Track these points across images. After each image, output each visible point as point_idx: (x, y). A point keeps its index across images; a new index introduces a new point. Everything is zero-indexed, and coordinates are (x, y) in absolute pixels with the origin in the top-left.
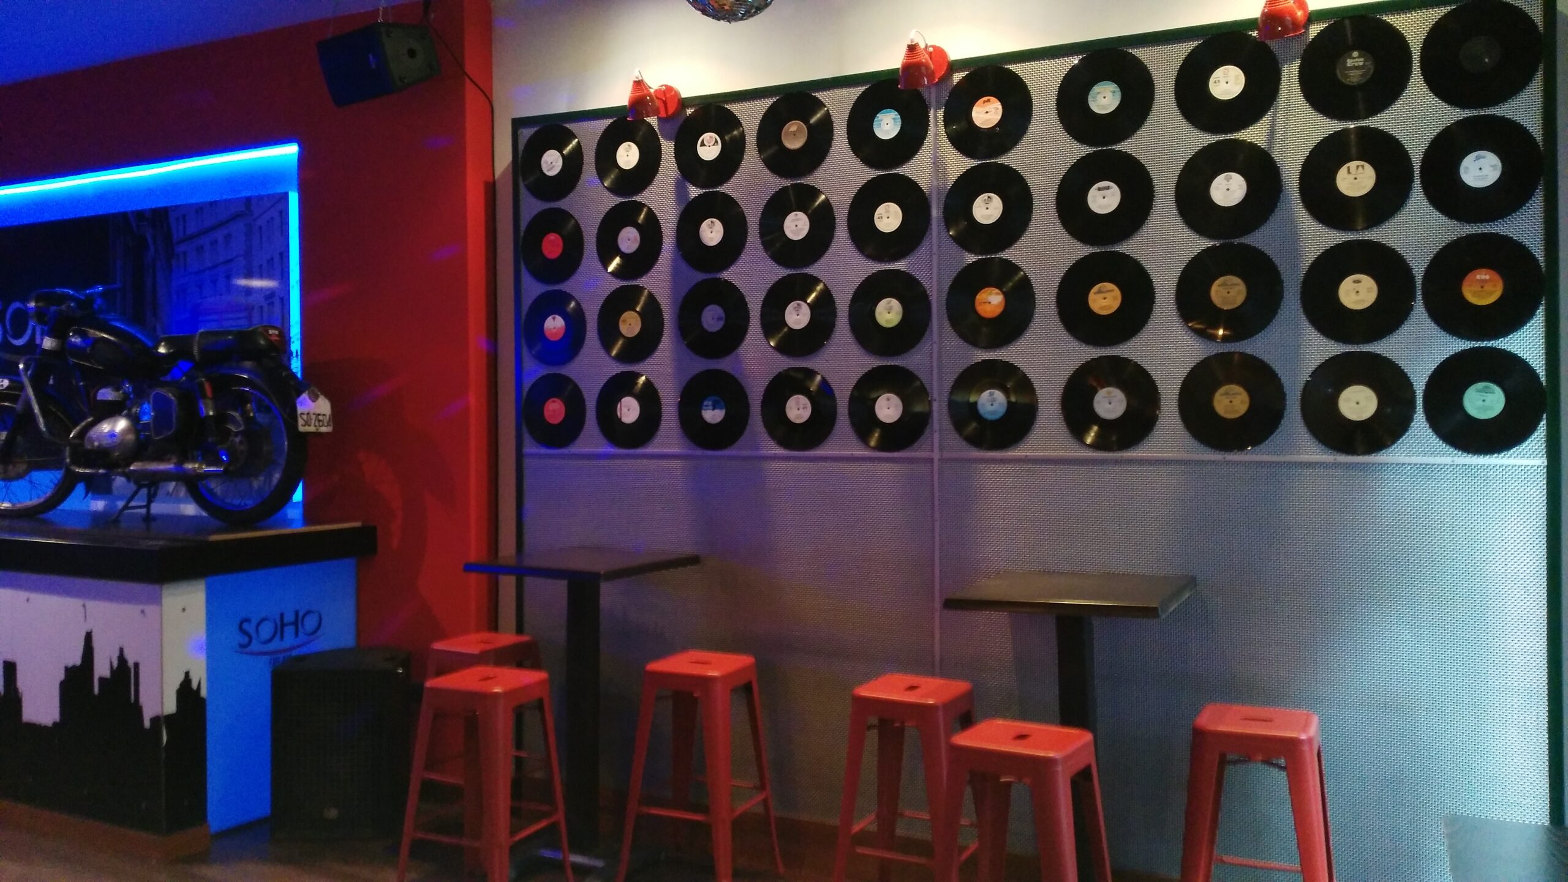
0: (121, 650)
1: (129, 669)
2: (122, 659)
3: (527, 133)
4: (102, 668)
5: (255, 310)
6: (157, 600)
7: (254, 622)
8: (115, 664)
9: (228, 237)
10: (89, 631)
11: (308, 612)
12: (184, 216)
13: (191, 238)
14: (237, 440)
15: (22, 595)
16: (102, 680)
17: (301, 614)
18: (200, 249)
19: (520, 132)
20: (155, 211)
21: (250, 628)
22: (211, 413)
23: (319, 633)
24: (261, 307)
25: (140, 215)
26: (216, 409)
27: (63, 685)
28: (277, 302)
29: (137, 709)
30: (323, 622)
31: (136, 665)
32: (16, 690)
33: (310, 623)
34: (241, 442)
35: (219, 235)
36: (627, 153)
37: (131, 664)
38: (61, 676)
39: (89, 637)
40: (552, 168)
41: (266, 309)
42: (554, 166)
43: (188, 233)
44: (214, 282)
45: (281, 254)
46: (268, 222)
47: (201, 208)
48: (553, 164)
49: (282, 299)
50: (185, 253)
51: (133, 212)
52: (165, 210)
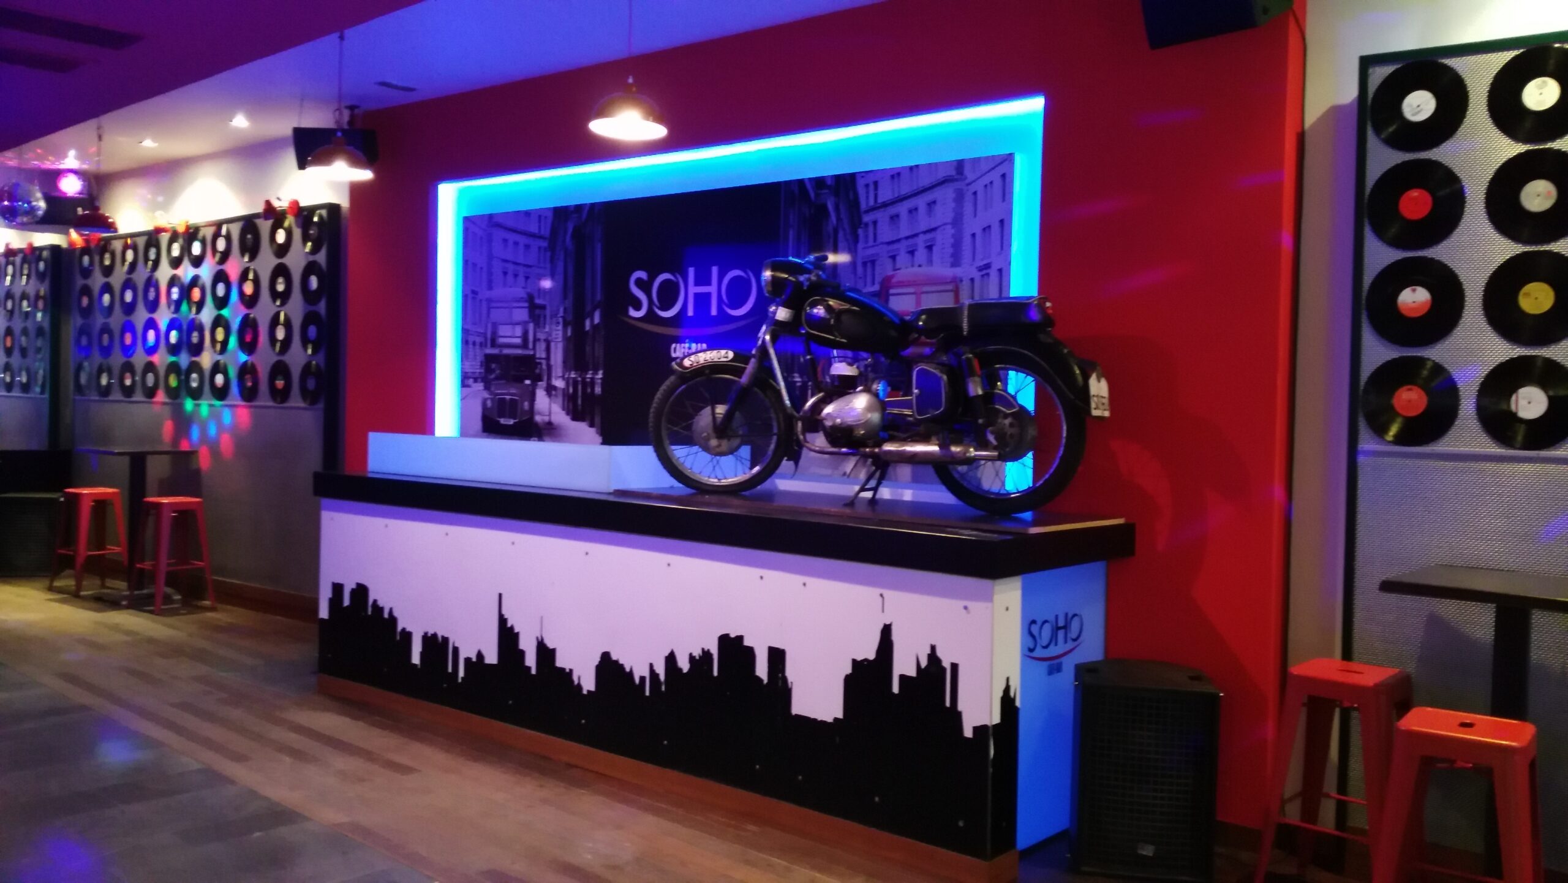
0: (933, 648)
1: (944, 670)
2: (933, 657)
3: (1379, 74)
4: (904, 664)
5: (964, 283)
6: (988, 598)
7: (1039, 623)
8: (924, 663)
9: (932, 204)
10: (888, 623)
11: (1075, 615)
12: (876, 183)
13: (885, 205)
14: (1007, 421)
15: (798, 579)
16: (903, 678)
17: (1070, 616)
18: (895, 218)
19: (1371, 71)
20: (838, 178)
21: (1035, 629)
22: (980, 392)
23: (1081, 638)
24: (972, 280)
25: (819, 182)
26: (983, 389)
27: (848, 680)
28: (993, 273)
29: (955, 716)
30: (1085, 628)
31: (955, 667)
32: (785, 679)
33: (1075, 625)
34: (1011, 425)
35: (921, 202)
36: (1540, 91)
37: (946, 664)
38: (848, 669)
39: (887, 631)
40: (1419, 112)
41: (977, 283)
42: (1421, 110)
43: (880, 200)
44: (912, 253)
45: (1002, 222)
46: (986, 186)
47: (899, 174)
48: (1421, 107)
49: (1000, 270)
50: (875, 223)
51: (810, 179)
52: (853, 176)
